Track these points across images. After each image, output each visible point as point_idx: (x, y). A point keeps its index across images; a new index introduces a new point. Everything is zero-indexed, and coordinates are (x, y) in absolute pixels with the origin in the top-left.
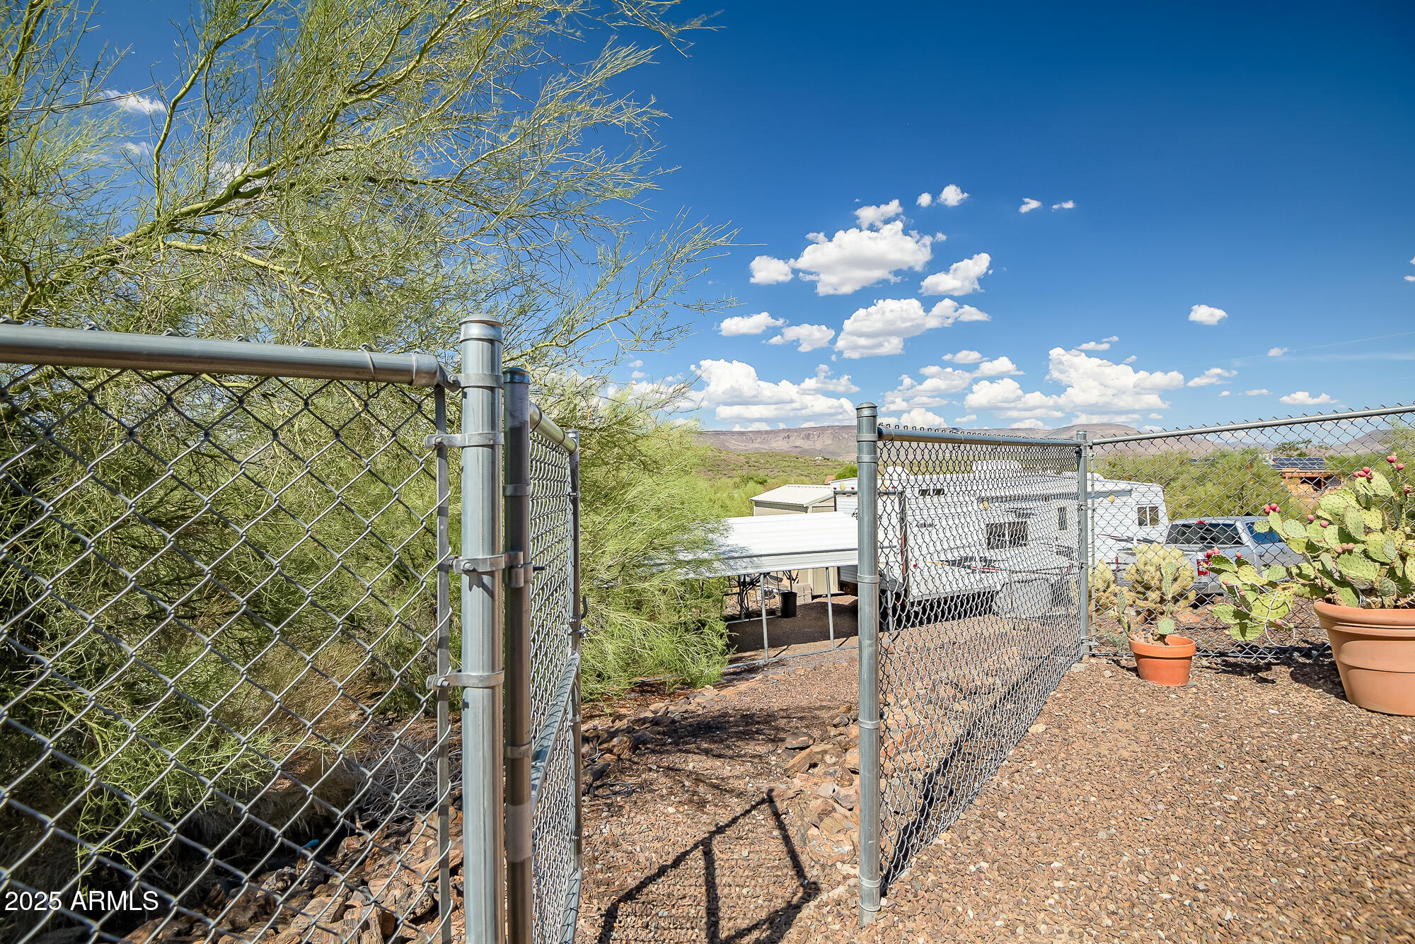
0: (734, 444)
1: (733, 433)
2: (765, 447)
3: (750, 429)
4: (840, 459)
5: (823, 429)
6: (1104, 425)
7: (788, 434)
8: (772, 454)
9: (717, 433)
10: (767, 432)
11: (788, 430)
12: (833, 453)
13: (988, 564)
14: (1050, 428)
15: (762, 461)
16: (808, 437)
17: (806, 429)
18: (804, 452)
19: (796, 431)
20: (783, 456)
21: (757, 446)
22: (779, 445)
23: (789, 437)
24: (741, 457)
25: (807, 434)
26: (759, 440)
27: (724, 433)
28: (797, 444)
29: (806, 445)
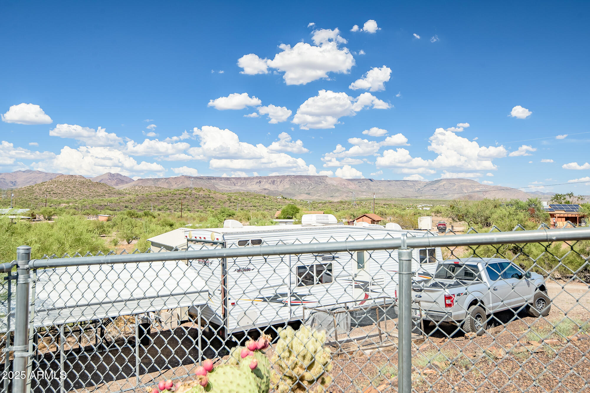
0: (222, 186)
1: (221, 179)
2: (243, 189)
3: (233, 176)
4: (294, 198)
5: (284, 177)
6: (459, 179)
7: (259, 180)
8: (248, 194)
9: (209, 178)
10: (245, 179)
11: (260, 177)
12: (290, 194)
13: (298, 299)
14: (427, 181)
15: (240, 199)
16: (273, 182)
17: (272, 177)
18: (270, 193)
19: (265, 178)
20: (255, 196)
21: (238, 188)
22: (253, 187)
23: (260, 182)
24: (225, 196)
25: (273, 181)
26: (239, 184)
27: (214, 178)
28: (266, 187)
29: (271, 187)
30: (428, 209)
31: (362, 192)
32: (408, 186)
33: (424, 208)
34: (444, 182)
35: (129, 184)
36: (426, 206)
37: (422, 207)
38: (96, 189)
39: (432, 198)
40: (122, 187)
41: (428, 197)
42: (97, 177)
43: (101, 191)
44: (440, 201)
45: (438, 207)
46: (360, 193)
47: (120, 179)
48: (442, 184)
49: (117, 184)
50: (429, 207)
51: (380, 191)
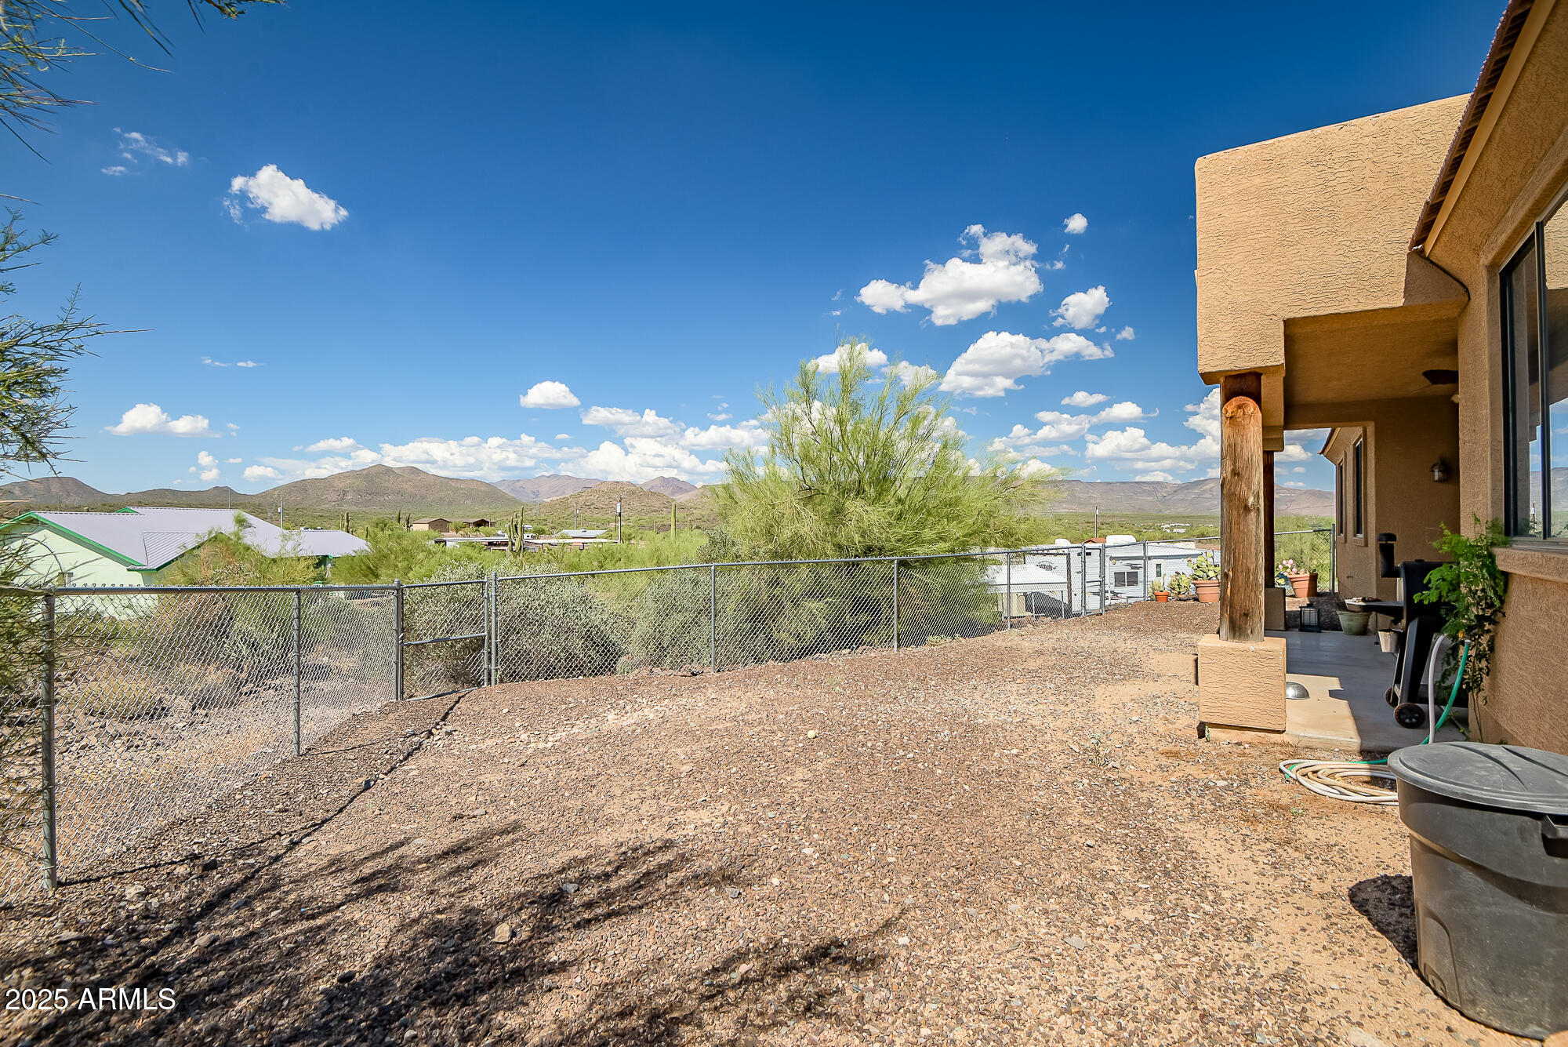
13: (1115, 595)
14: (1179, 482)
30: (1182, 531)
31: (1061, 502)
32: (1145, 491)
33: (1175, 530)
34: (1212, 485)
35: (690, 493)
36: (1179, 527)
37: (1171, 528)
38: (650, 502)
39: (1188, 511)
40: (681, 498)
41: (1180, 510)
42: (646, 484)
43: (657, 504)
44: (1203, 517)
45: (1202, 529)
46: (1057, 504)
47: (679, 486)
48: (1208, 487)
49: (673, 493)
50: (1183, 527)
51: (1092, 501)
